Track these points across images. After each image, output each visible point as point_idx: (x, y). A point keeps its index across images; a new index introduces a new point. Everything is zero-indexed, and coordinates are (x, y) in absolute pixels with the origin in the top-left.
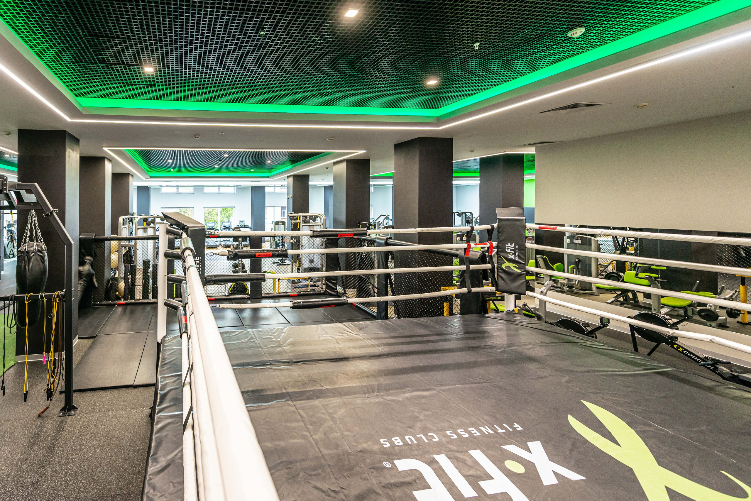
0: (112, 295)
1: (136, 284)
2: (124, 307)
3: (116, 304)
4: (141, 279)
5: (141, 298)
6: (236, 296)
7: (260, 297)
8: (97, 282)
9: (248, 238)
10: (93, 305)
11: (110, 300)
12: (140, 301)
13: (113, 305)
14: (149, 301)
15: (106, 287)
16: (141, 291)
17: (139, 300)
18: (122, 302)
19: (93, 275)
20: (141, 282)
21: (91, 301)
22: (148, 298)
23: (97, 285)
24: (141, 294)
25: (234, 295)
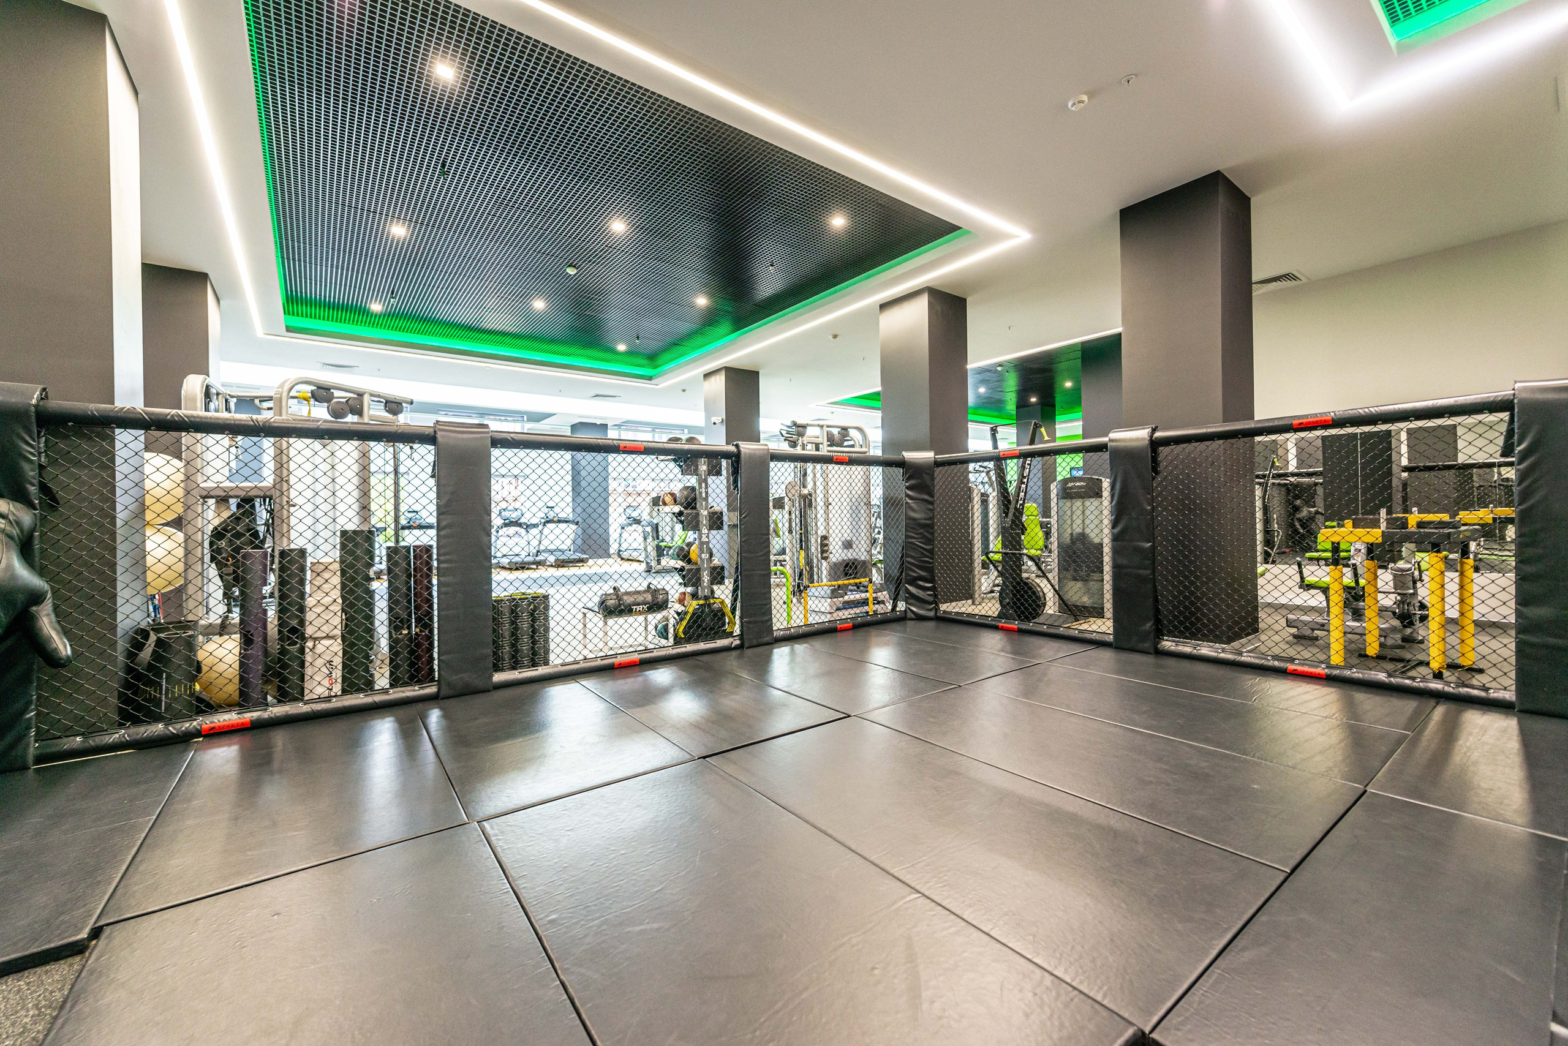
0: (170, 691)
1: (309, 631)
2: (248, 739)
3: (198, 733)
4: (337, 608)
5: (337, 688)
6: (702, 646)
7: (767, 639)
8: (66, 633)
9: (724, 463)
10: (39, 760)
11: (157, 718)
12: (335, 704)
13: (185, 739)
14: (378, 698)
15: (131, 656)
16: (338, 661)
17: (328, 699)
18: (229, 718)
19: (36, 598)
20: (336, 621)
21: (22, 737)
22: (369, 684)
23: (63, 647)
24: (338, 674)
25: (697, 641)
